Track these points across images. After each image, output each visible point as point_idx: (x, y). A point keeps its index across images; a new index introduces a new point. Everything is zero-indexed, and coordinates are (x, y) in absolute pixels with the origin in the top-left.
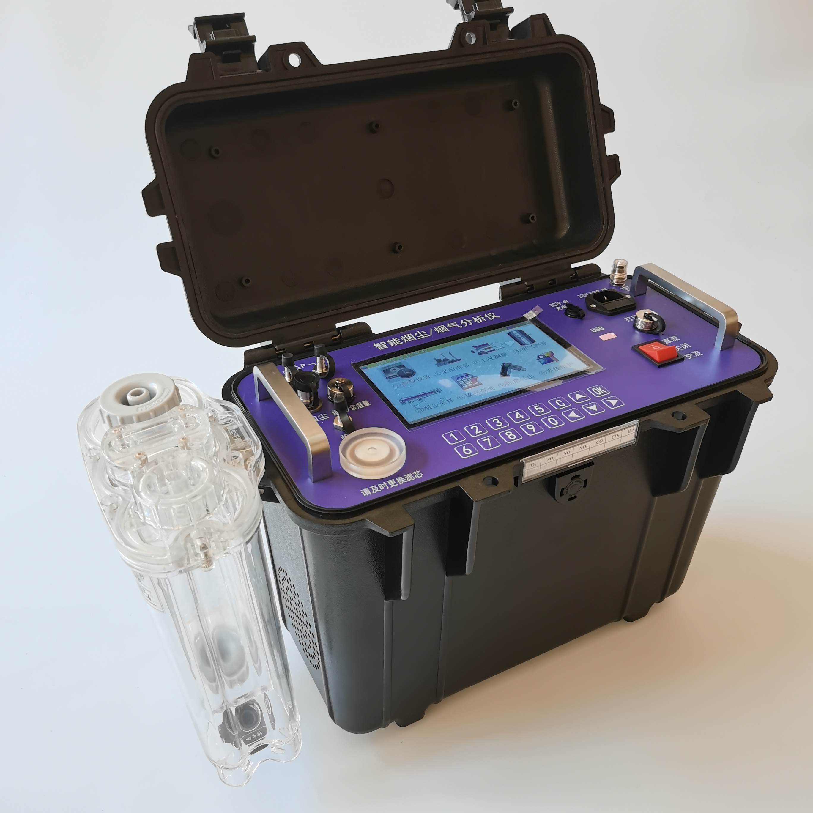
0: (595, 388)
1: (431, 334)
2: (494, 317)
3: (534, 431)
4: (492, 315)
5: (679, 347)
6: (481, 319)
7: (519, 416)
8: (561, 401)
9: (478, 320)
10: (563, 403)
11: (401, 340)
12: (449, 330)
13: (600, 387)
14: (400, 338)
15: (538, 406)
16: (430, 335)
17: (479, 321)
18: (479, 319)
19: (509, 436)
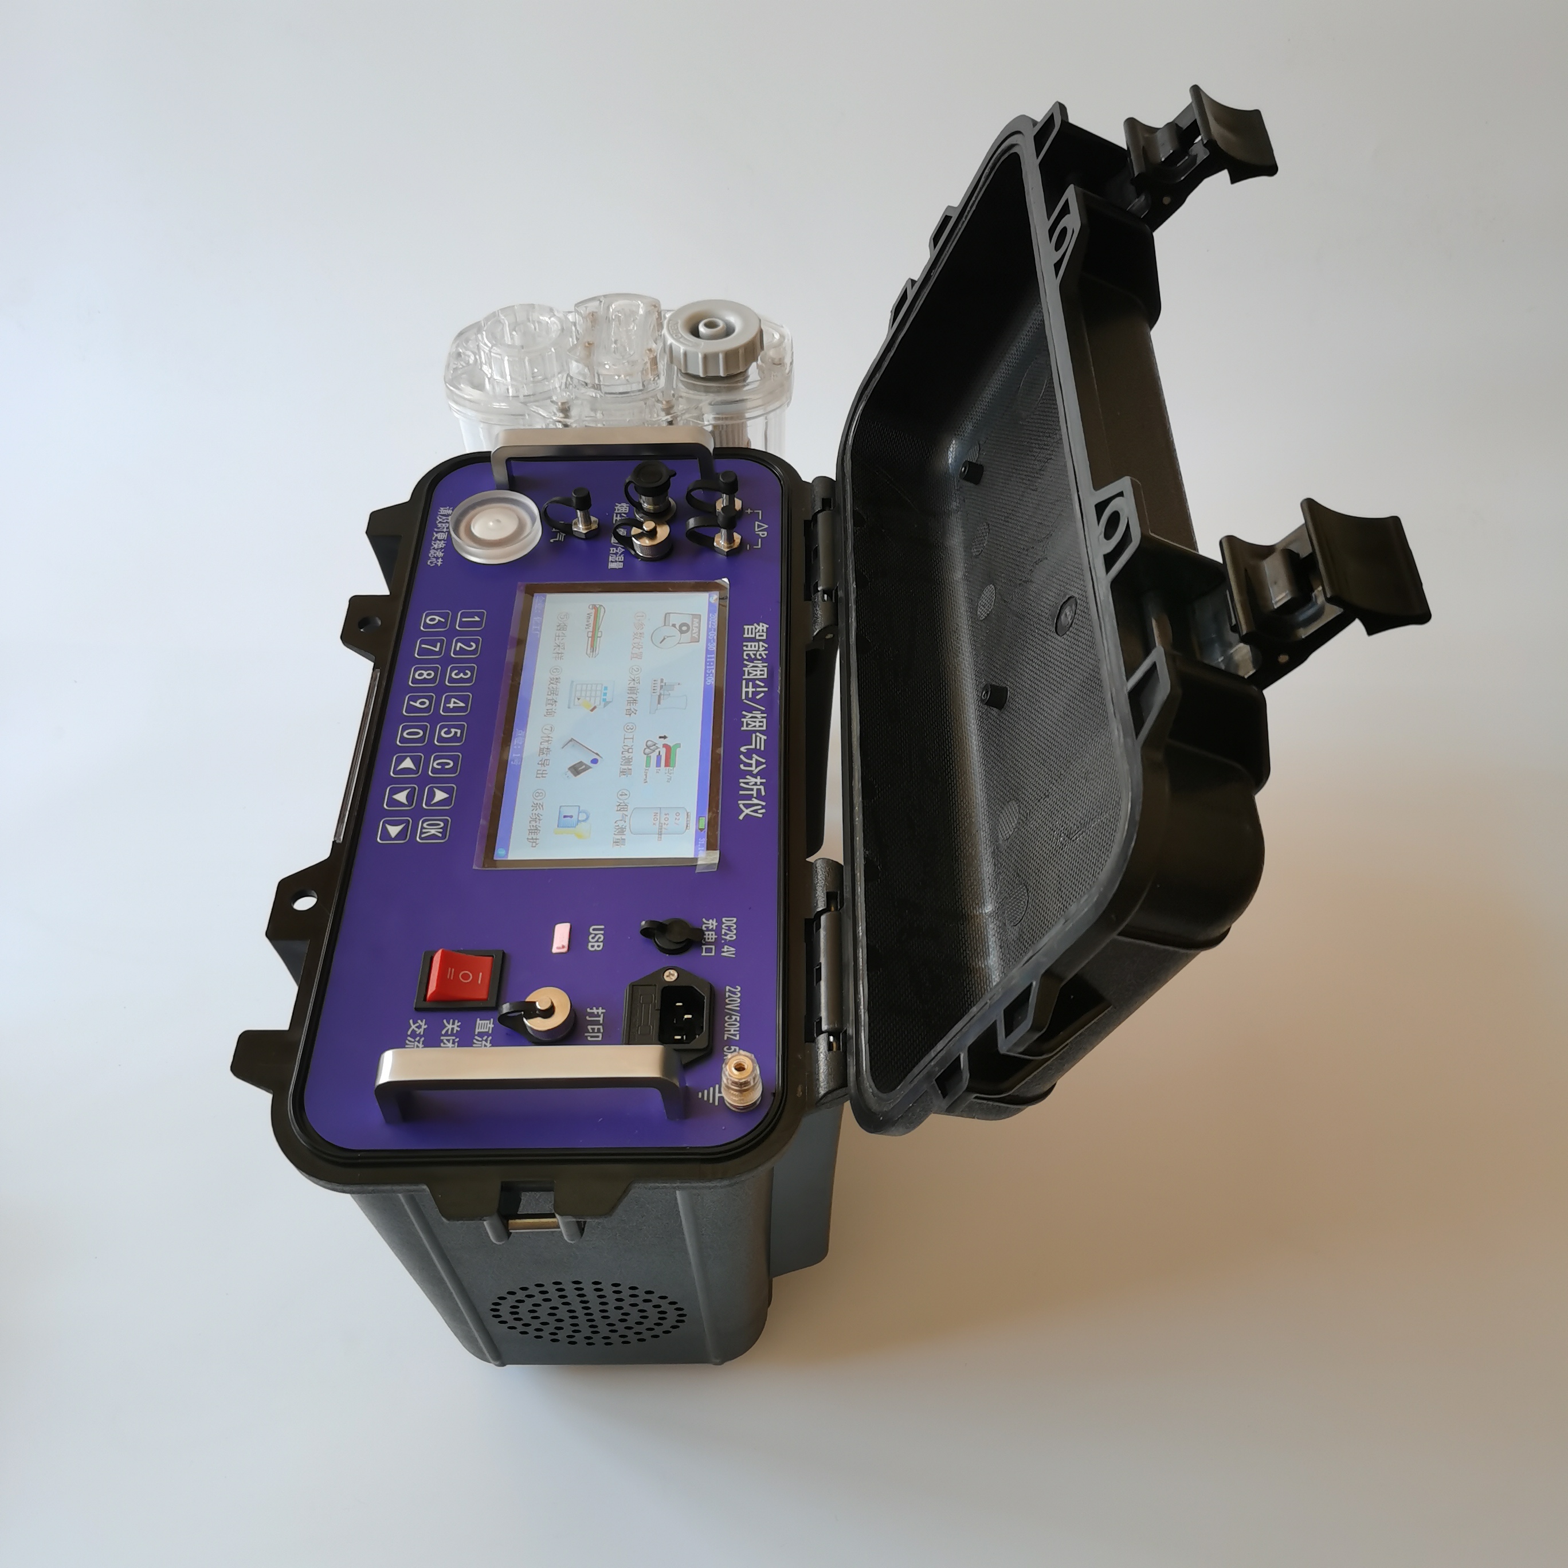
0: (444, 828)
1: (745, 701)
2: (747, 811)
3: (411, 703)
4: (755, 811)
5: (455, 1032)
6: (752, 790)
7: (455, 703)
8: (447, 767)
9: (750, 784)
10: (439, 767)
11: (759, 660)
12: (742, 729)
13: (440, 835)
14: (763, 660)
15: (459, 735)
16: (745, 699)
17: (747, 783)
18: (755, 787)
19: (425, 673)
